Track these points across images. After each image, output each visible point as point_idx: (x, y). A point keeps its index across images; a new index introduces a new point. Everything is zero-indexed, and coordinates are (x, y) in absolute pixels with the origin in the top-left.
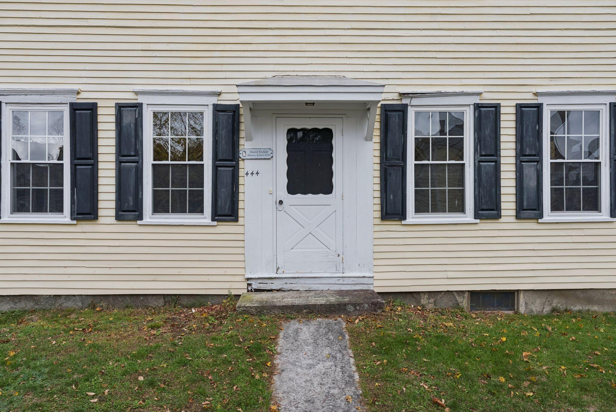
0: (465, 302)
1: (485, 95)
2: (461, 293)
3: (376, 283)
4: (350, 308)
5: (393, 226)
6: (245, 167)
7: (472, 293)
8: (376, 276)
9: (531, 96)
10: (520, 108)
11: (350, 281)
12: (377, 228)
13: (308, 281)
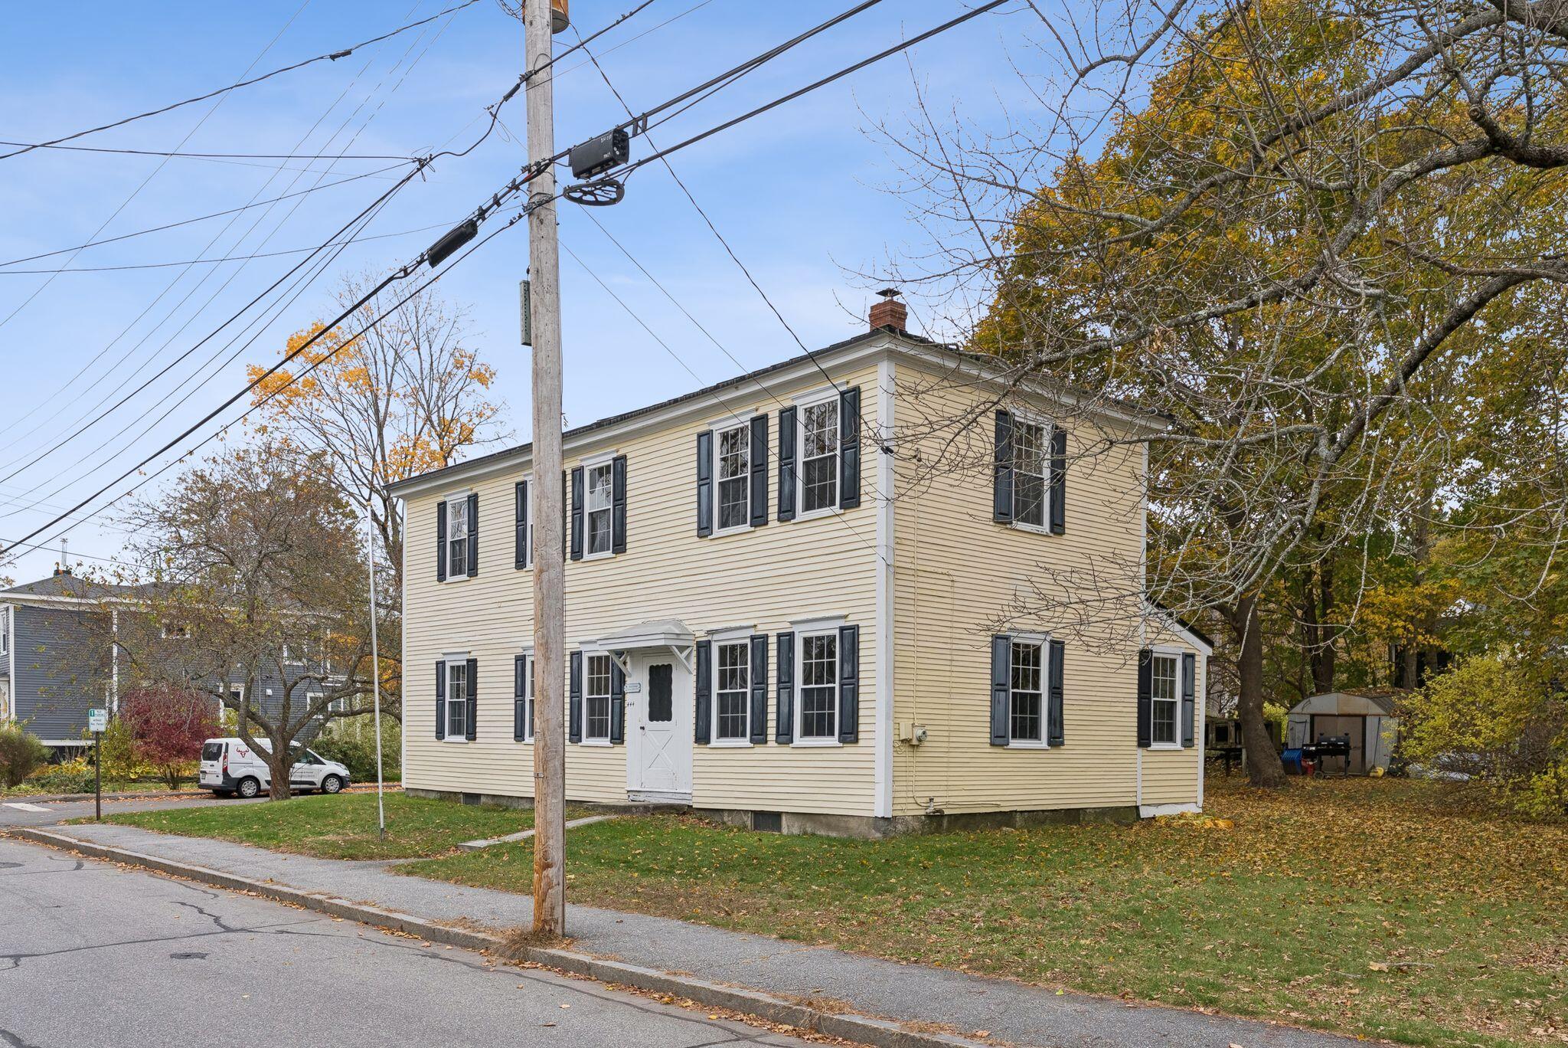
0: (748, 821)
1: (759, 627)
2: (746, 812)
3: (694, 800)
4: (634, 810)
5: (703, 749)
6: (628, 698)
7: (755, 813)
8: (695, 793)
9: (788, 625)
10: (779, 636)
11: (678, 796)
12: (696, 751)
13: (658, 795)
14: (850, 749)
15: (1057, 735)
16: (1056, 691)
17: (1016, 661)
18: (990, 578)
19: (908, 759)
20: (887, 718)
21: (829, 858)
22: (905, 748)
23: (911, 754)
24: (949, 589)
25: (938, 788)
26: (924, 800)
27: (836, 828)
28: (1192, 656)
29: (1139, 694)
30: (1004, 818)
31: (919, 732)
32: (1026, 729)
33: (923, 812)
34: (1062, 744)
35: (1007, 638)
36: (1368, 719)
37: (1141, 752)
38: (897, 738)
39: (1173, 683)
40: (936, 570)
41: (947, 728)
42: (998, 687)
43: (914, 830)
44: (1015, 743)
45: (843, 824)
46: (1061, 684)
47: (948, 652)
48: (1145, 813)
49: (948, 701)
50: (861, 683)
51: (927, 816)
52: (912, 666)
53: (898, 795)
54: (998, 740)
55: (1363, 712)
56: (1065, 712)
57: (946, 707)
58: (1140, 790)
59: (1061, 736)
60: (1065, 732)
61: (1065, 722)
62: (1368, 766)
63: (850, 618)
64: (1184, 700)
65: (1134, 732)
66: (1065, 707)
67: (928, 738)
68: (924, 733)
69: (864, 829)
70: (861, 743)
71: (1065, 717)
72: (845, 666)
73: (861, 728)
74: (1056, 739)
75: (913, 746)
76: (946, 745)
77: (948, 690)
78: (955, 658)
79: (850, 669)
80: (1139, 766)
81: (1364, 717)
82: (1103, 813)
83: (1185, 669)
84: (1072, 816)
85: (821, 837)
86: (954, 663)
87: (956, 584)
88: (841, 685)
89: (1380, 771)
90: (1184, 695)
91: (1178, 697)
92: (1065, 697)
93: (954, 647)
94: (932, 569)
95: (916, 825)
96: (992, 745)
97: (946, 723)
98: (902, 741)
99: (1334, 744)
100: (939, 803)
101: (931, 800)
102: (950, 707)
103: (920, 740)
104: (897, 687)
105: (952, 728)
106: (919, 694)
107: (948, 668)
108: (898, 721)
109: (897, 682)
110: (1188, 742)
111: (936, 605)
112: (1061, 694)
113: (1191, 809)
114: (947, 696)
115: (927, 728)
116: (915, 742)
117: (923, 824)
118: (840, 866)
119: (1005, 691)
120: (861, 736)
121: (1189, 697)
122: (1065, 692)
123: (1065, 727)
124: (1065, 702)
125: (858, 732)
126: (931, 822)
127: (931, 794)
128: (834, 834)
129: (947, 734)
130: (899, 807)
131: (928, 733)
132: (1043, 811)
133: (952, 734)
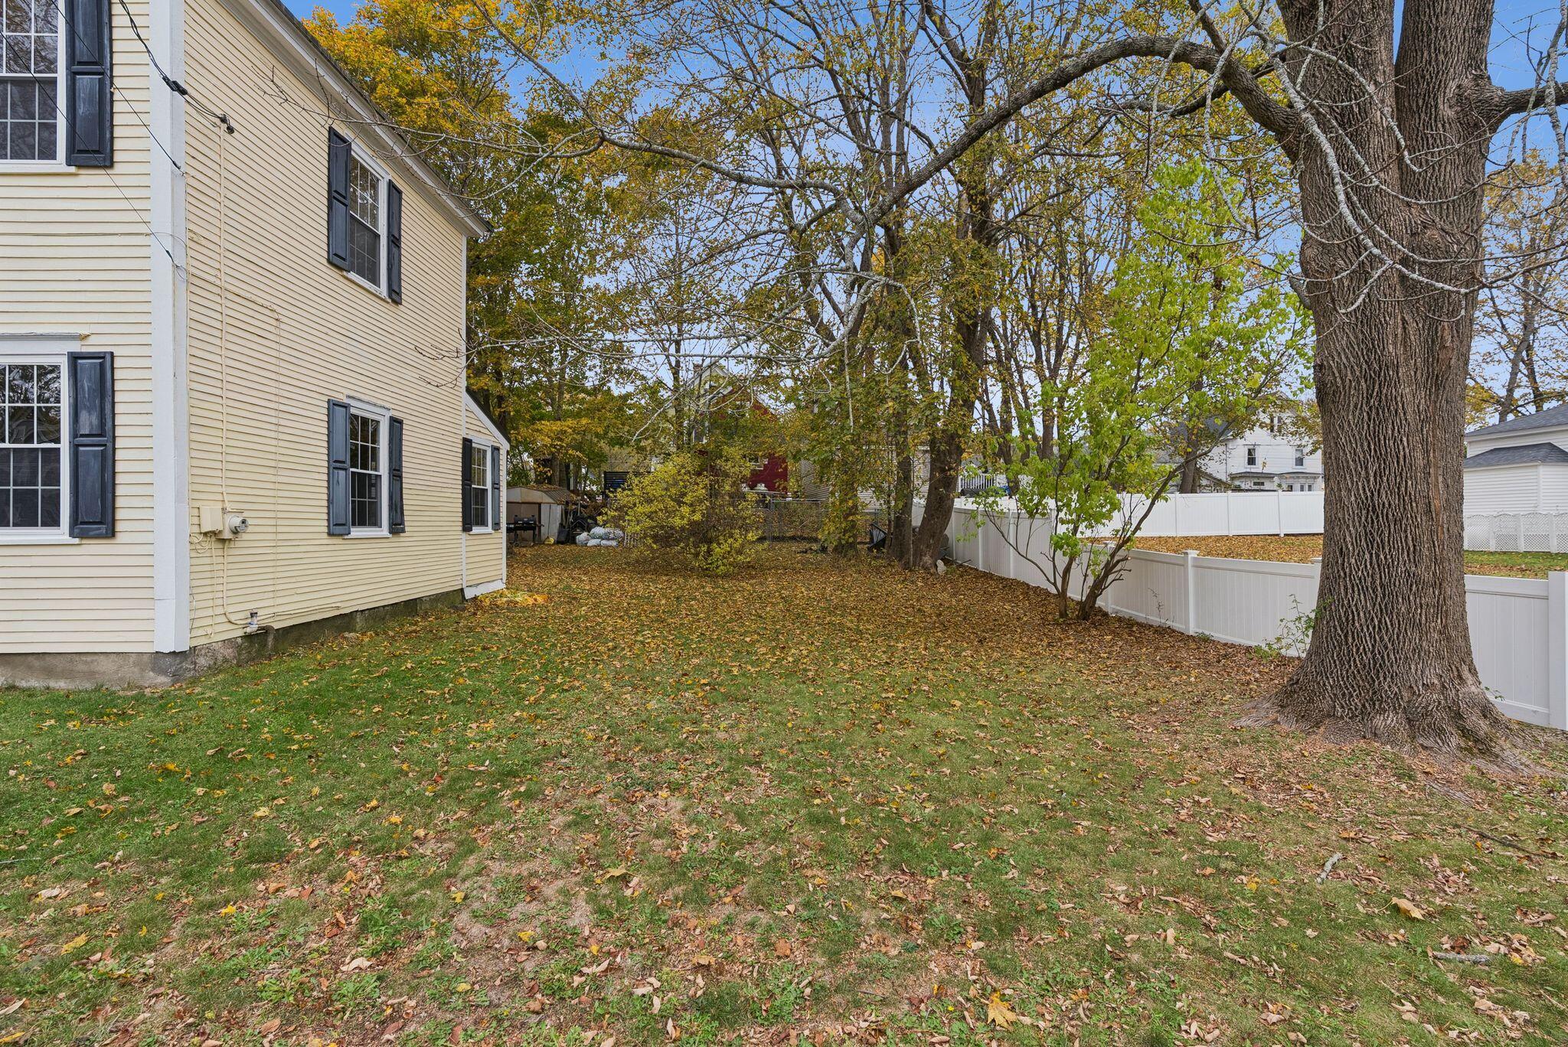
14: (95, 548)
15: (399, 521)
16: (396, 474)
17: (354, 436)
18: (325, 330)
19: (215, 560)
20: (178, 499)
21: (74, 768)
22: (211, 544)
23: (220, 553)
24: (272, 329)
25: (261, 596)
26: (242, 615)
27: (68, 675)
28: (498, 449)
29: (463, 481)
30: (343, 622)
31: (236, 521)
32: (365, 515)
33: (240, 633)
34: (403, 531)
35: (346, 407)
36: (543, 506)
37: (464, 536)
38: (196, 529)
39: (484, 471)
40: (254, 298)
41: (272, 515)
42: (335, 465)
43: (226, 660)
44: (356, 532)
45: (81, 667)
46: (401, 466)
47: (273, 413)
48: (469, 594)
49: (273, 479)
50: (119, 443)
51: (248, 637)
52: (219, 425)
53: (200, 614)
54: (337, 529)
55: (539, 501)
56: (404, 496)
57: (271, 486)
58: (464, 573)
59: (402, 523)
60: (406, 518)
61: (405, 507)
62: (543, 537)
63: (92, 340)
64: (493, 488)
65: (458, 517)
66: (404, 491)
67: (250, 529)
68: (244, 522)
69: (131, 673)
70: (120, 538)
71: (405, 502)
72: (84, 416)
73: (120, 514)
74: (397, 527)
75: (223, 541)
76: (272, 537)
77: (273, 464)
78: (282, 422)
79: (95, 420)
80: (464, 549)
81: (540, 504)
82: (438, 598)
83: (493, 460)
84: (410, 607)
85: (30, 693)
86: (281, 429)
87: (282, 326)
88: (75, 448)
89: (552, 540)
90: (494, 483)
91: (489, 486)
92: (404, 480)
93: (282, 407)
94: (248, 295)
95: (229, 652)
96: (330, 534)
97: (271, 507)
98: (205, 534)
99: (527, 523)
100: (264, 619)
101: (253, 615)
102: (277, 486)
103: (235, 532)
104: (194, 454)
105: (280, 515)
106: (231, 466)
107: (273, 435)
108: (197, 504)
109: (194, 445)
110: (496, 526)
111: (254, 346)
112: (401, 477)
113: (500, 585)
114: (272, 471)
115: (246, 514)
116: (227, 535)
117: (239, 648)
118: (108, 788)
119: (346, 469)
120: (119, 526)
121: (496, 486)
122: (404, 475)
123: (405, 513)
124: (404, 486)
125: (114, 520)
126: (252, 643)
127: (252, 606)
128: (61, 685)
129: (273, 522)
130: (201, 632)
131: (249, 521)
132: (384, 607)
133: (280, 522)
